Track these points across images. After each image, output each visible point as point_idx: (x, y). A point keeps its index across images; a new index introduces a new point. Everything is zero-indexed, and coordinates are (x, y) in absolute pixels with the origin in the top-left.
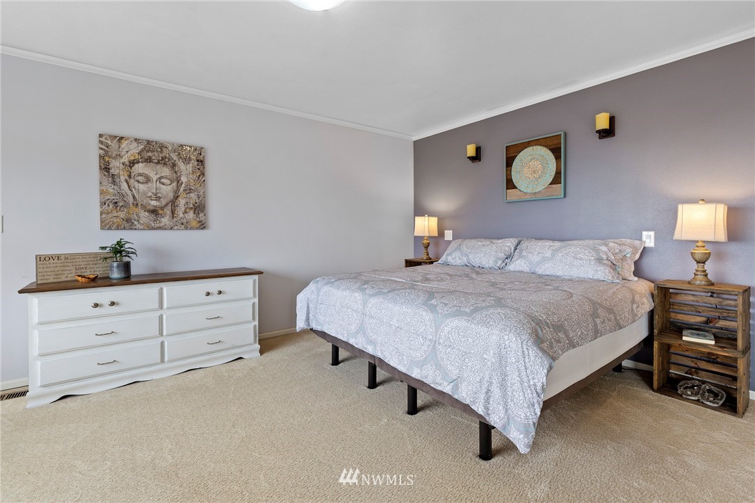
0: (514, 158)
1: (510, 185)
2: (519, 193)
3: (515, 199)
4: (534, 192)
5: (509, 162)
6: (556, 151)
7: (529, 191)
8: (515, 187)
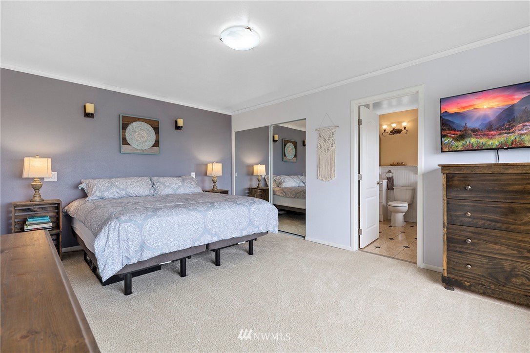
0: (128, 125)
1: (125, 142)
2: (132, 148)
3: (129, 151)
4: (142, 149)
5: (125, 127)
6: (156, 129)
7: (139, 148)
8: (128, 144)
